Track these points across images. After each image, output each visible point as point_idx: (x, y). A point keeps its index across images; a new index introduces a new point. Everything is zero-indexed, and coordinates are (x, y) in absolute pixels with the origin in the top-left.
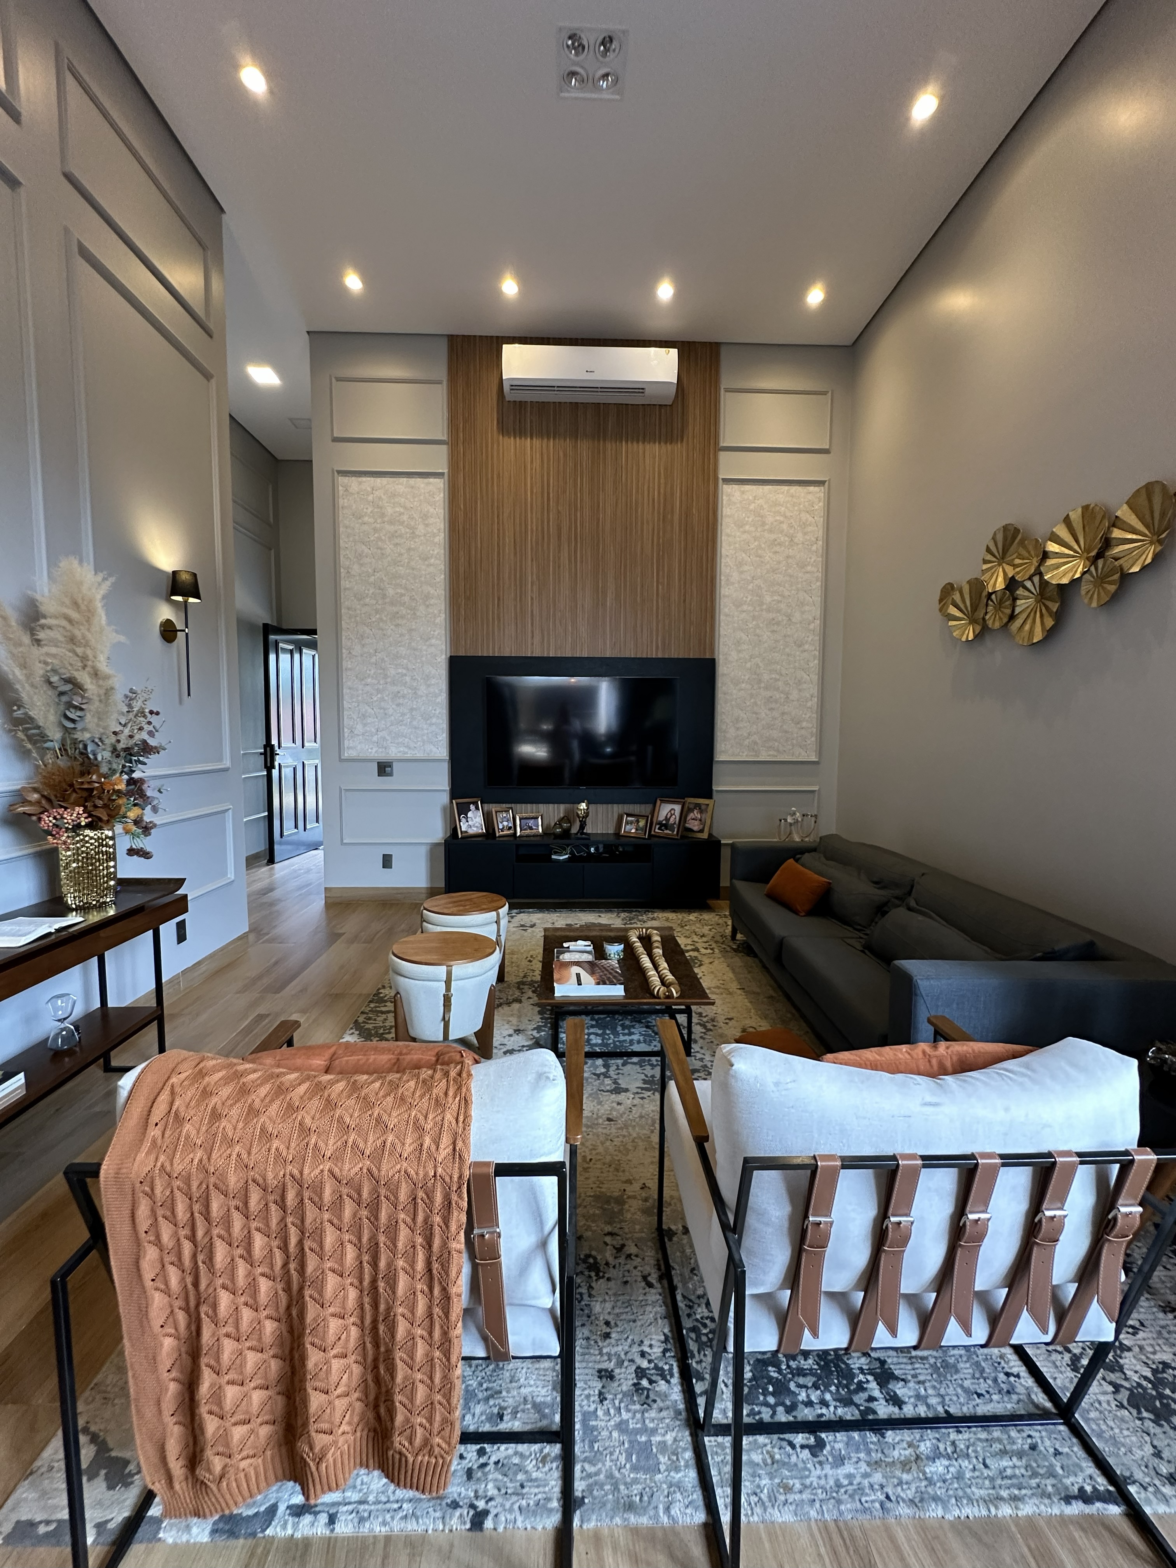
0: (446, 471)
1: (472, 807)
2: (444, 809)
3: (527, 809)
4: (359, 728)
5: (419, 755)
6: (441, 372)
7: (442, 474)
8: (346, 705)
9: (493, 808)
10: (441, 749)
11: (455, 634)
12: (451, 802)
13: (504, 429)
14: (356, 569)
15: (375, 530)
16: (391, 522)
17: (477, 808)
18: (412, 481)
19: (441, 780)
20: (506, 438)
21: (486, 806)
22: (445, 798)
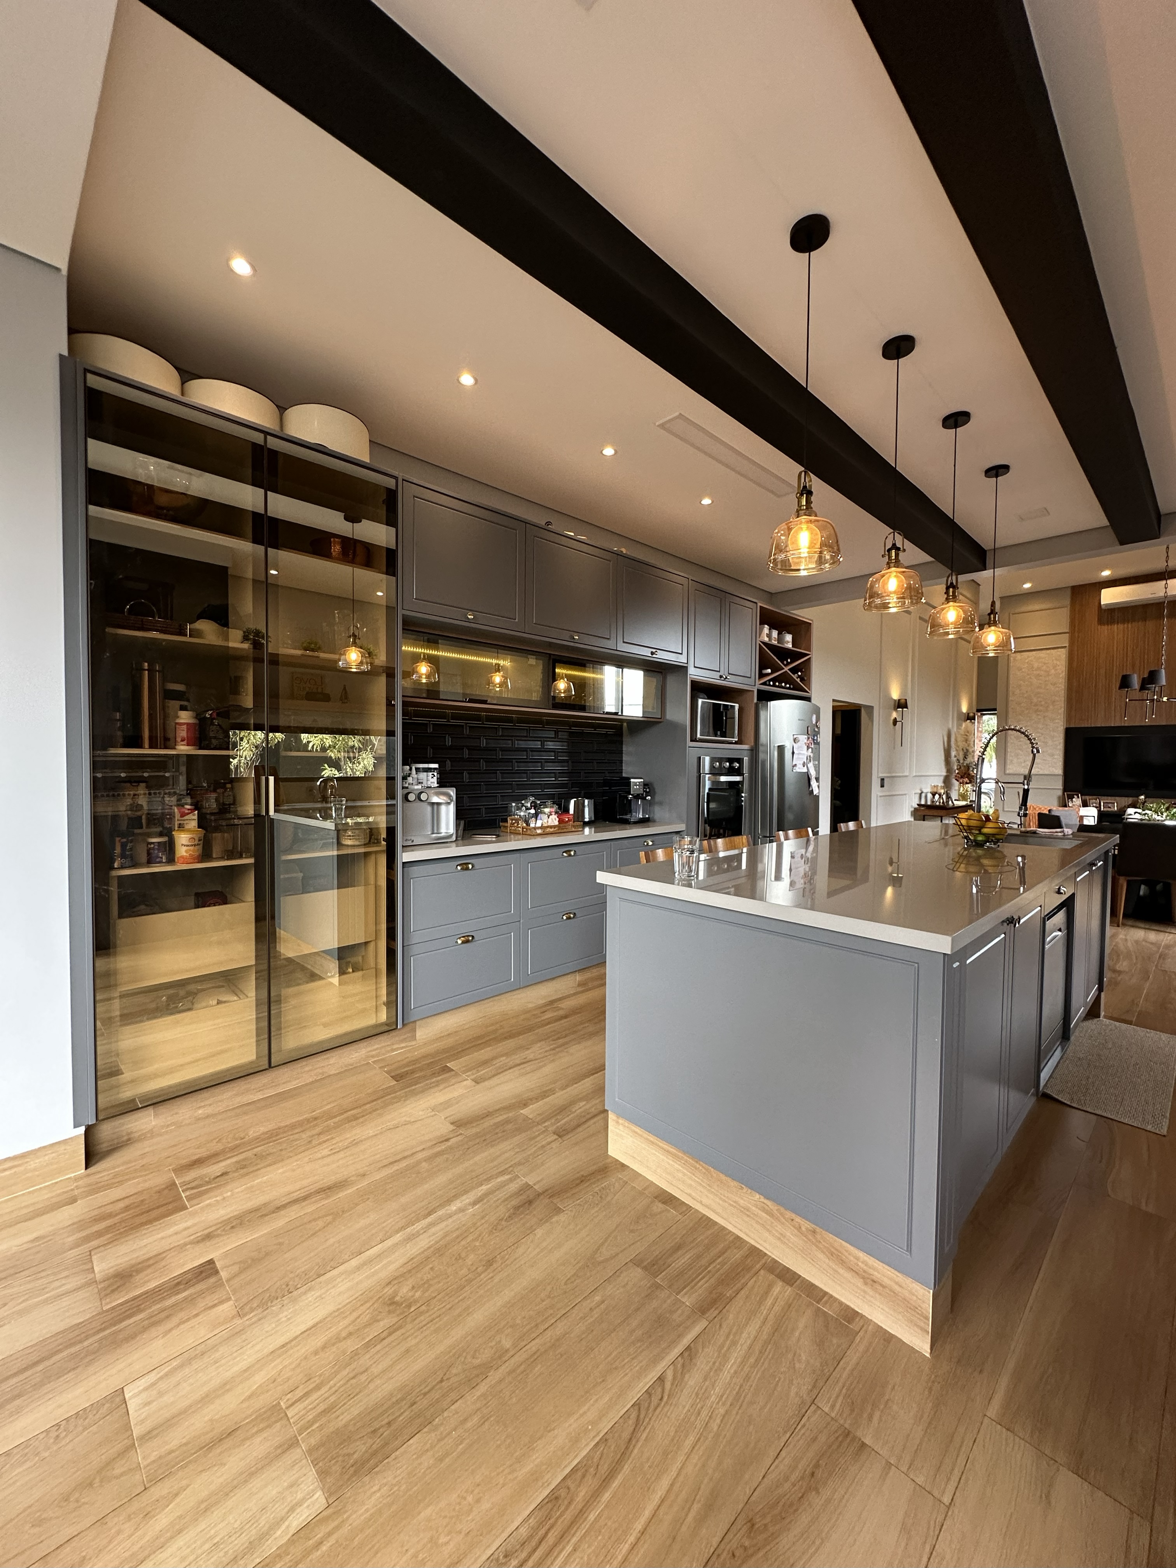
0: (1067, 645)
1: (1075, 796)
2: (1059, 798)
3: (1109, 800)
4: (1015, 760)
5: (1047, 773)
6: (1067, 602)
7: (1065, 647)
8: (1009, 750)
9: (1087, 798)
10: (1059, 770)
11: (1069, 717)
12: (1064, 794)
13: (1101, 622)
14: (1017, 692)
15: (1028, 675)
16: (1036, 670)
17: (1078, 797)
18: (1048, 651)
19: (1059, 784)
20: (1103, 627)
21: (1083, 797)
22: (1060, 793)
